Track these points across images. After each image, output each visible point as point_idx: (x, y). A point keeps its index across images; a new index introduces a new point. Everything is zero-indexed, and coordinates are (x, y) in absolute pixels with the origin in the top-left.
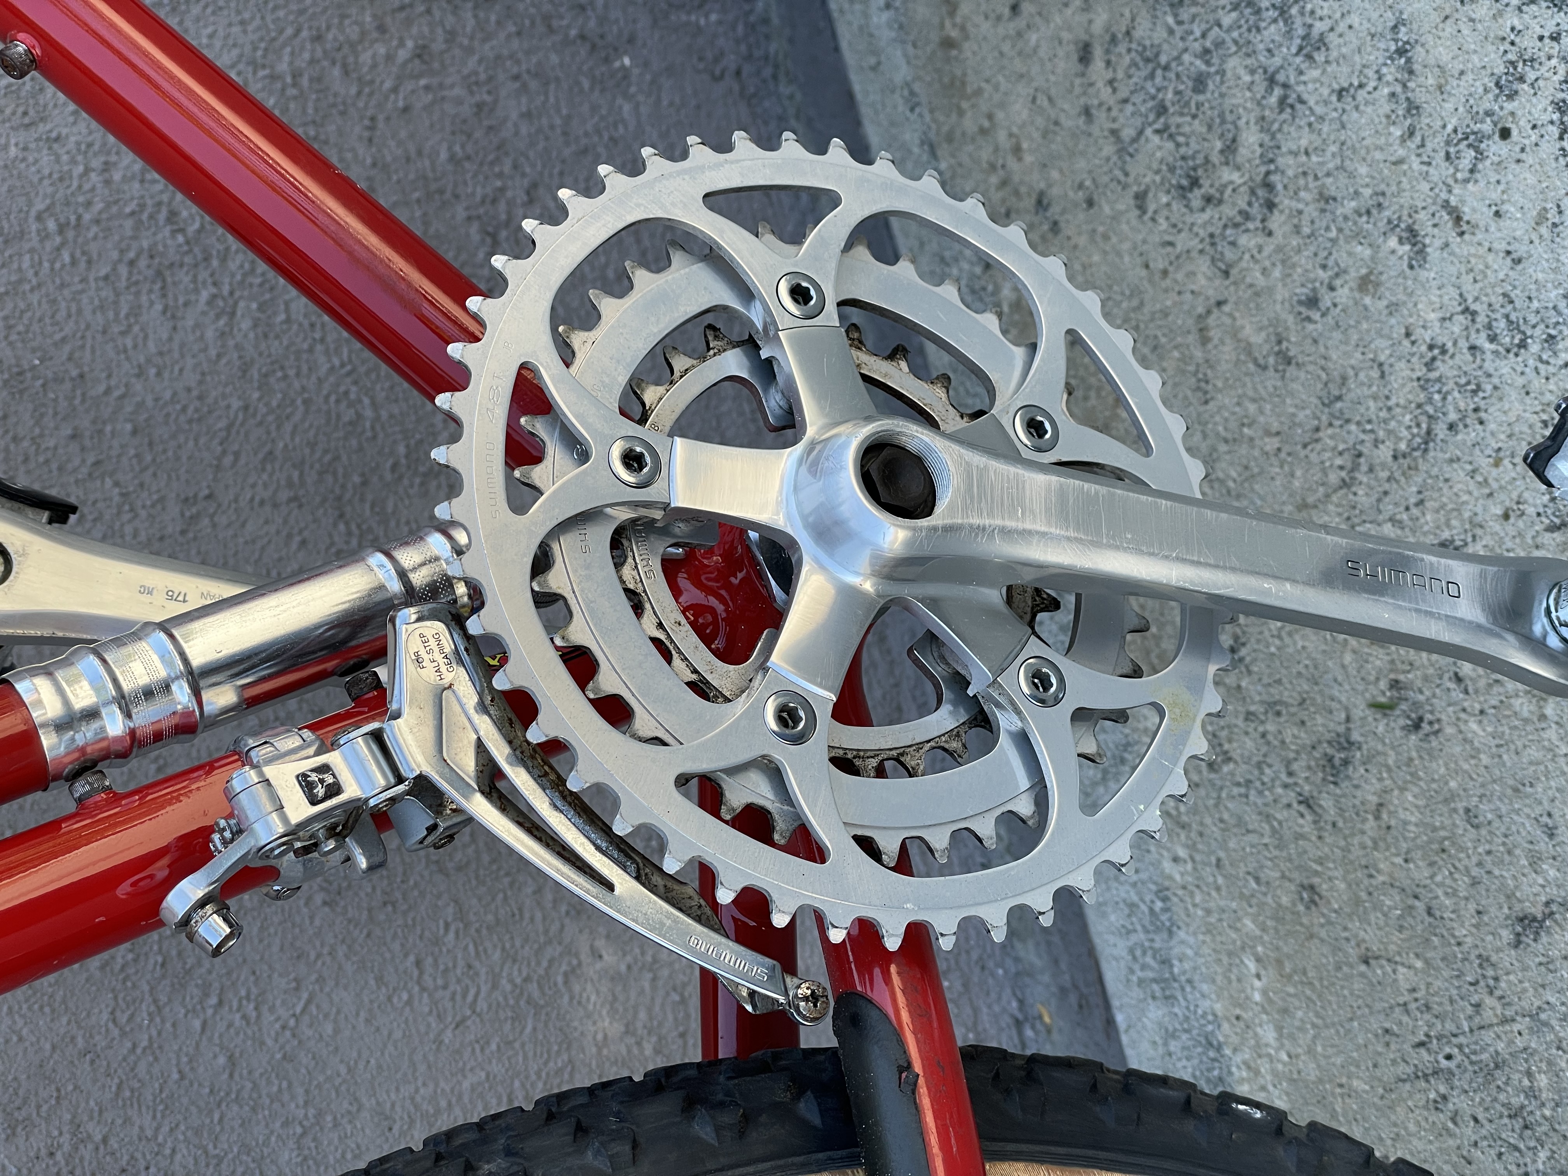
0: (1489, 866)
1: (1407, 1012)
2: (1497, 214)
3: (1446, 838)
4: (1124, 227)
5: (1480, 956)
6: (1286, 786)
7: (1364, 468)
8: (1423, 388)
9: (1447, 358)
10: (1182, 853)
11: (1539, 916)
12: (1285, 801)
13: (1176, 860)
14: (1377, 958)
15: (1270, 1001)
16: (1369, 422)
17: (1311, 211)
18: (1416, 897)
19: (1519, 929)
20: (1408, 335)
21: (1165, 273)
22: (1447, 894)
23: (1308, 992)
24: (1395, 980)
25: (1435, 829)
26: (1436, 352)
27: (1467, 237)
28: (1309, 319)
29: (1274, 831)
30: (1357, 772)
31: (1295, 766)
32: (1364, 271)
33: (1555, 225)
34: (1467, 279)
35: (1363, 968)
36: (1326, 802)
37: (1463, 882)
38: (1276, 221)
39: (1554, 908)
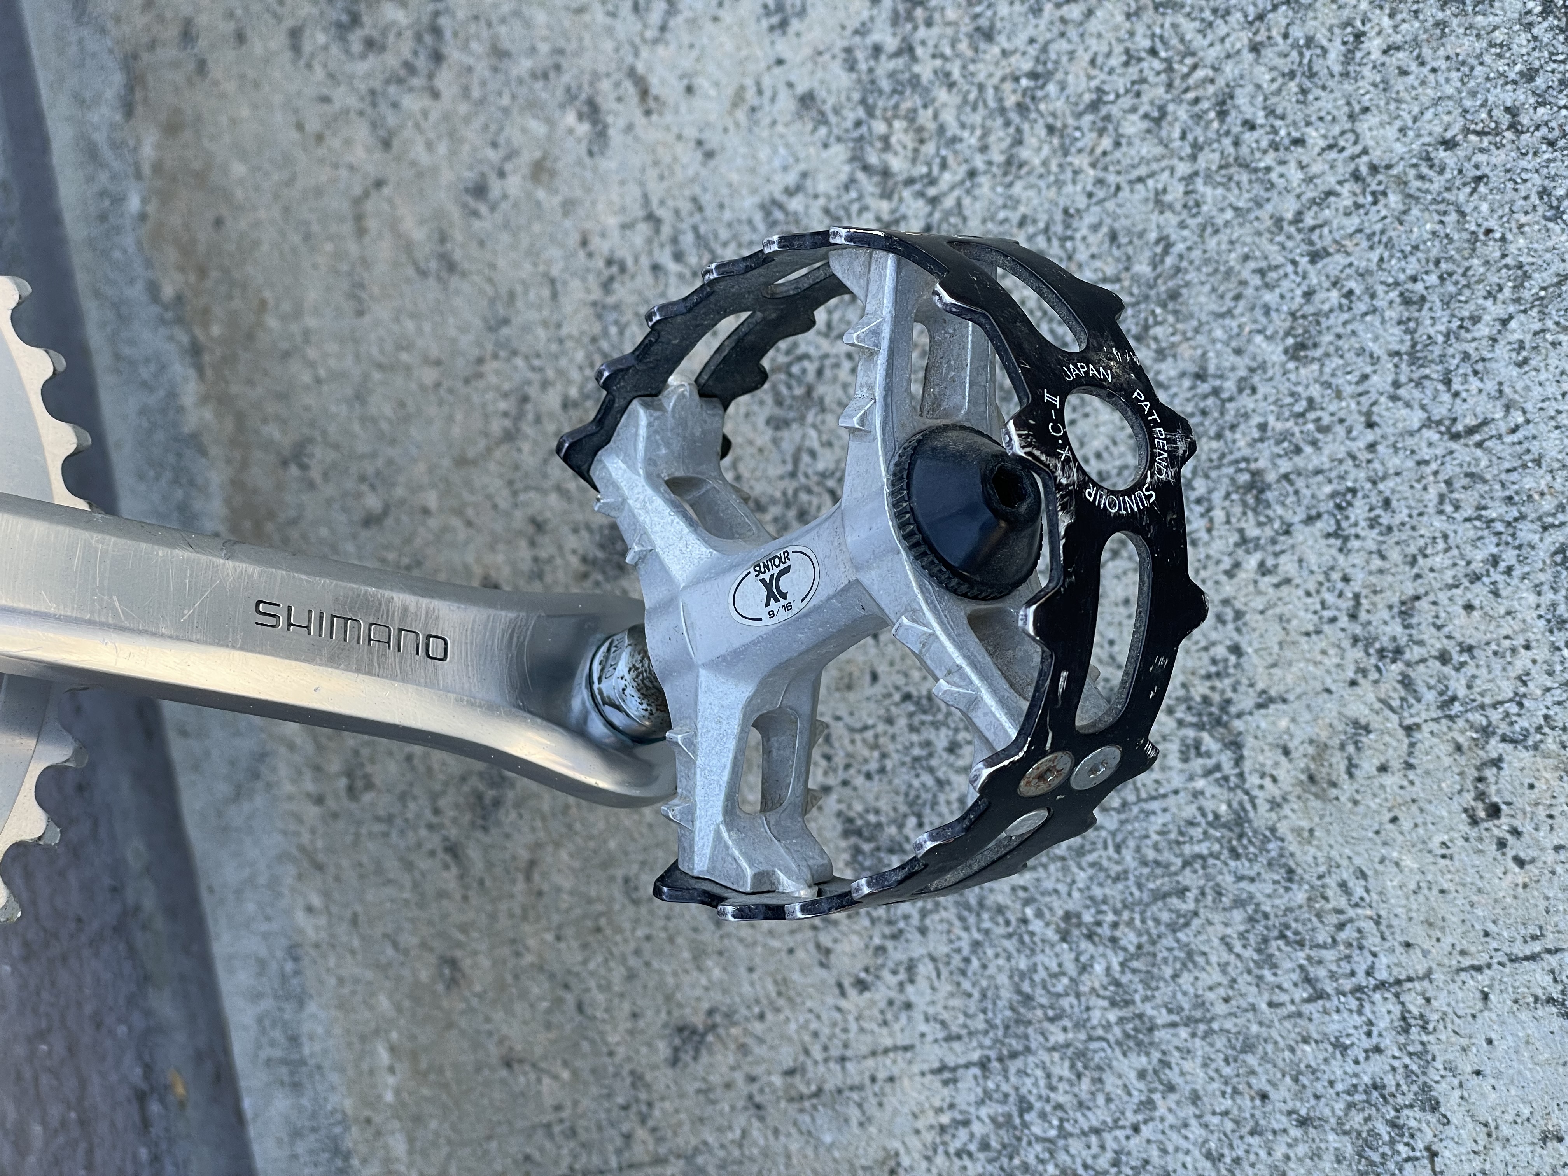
0: (647, 955)
1: (550, 1135)
2: (689, 90)
3: (601, 914)
4: (277, 74)
5: (632, 1073)
6: (431, 827)
7: (530, 416)
8: (599, 317)
9: (626, 277)
10: (316, 901)
11: (701, 1027)
12: (428, 846)
13: (310, 909)
14: (521, 1061)
15: (403, 1105)
16: (538, 356)
17: (482, 69)
18: (567, 987)
19: (677, 1041)
20: (584, 243)
21: (320, 138)
22: (599, 987)
23: (444, 1097)
24: (539, 1093)
25: (590, 901)
26: (615, 269)
27: (654, 117)
28: (475, 214)
29: (416, 885)
30: (508, 816)
31: (442, 803)
32: (538, 154)
33: (753, 110)
34: (652, 174)
35: (504, 1073)
36: (473, 853)
37: (618, 974)
38: (445, 79)
39: (718, 1019)
